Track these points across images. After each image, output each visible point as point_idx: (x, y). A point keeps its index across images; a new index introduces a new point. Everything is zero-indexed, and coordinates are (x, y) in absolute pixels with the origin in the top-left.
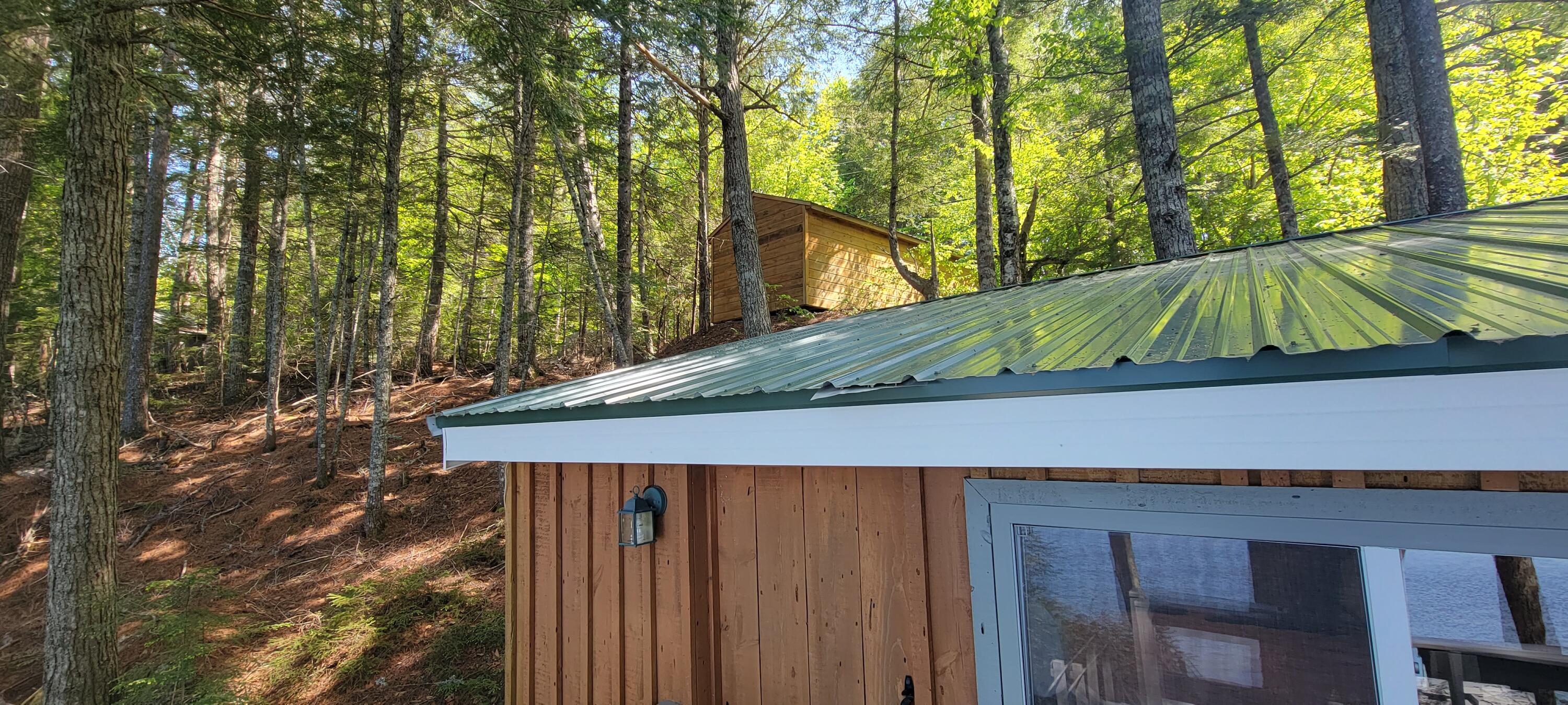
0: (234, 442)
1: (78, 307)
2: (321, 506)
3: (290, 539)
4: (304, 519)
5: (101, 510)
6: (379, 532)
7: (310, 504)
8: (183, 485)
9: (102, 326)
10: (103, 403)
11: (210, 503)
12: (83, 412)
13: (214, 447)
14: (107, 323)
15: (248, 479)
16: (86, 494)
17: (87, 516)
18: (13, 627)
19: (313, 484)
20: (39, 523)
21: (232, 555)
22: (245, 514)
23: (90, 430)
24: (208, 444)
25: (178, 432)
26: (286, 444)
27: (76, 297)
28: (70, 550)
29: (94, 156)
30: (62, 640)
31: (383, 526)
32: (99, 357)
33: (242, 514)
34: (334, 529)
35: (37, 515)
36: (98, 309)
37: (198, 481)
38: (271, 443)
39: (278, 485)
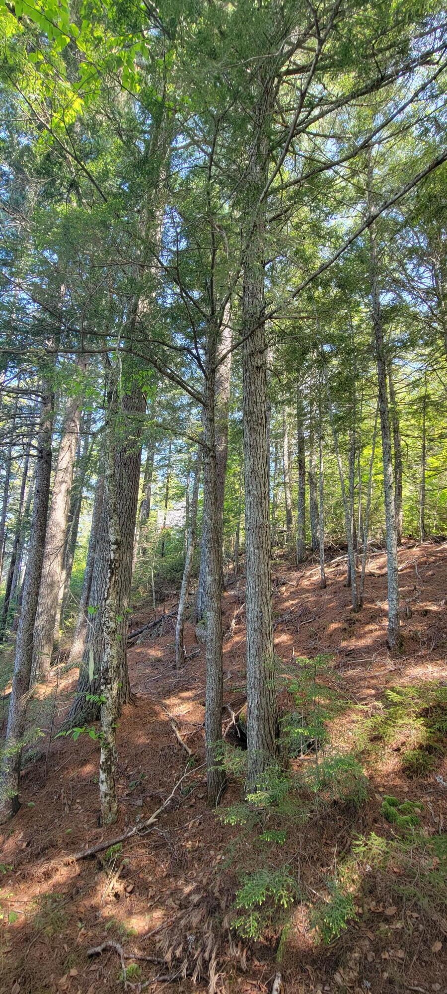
0: (305, 583)
2: (358, 624)
3: (344, 644)
4: (349, 632)
5: (266, 609)
6: (400, 648)
7: (351, 622)
8: (287, 604)
11: (300, 616)
13: (298, 584)
15: (316, 603)
16: (260, 598)
17: (261, 612)
18: (230, 669)
19: (351, 610)
20: (236, 617)
21: (315, 648)
22: (318, 624)
24: (294, 583)
25: (282, 576)
26: (332, 584)
28: (255, 630)
30: (254, 683)
31: (402, 645)
32: (261, 520)
33: (316, 624)
34: (367, 641)
35: (235, 613)
37: (294, 602)
38: (323, 585)
39: (332, 609)
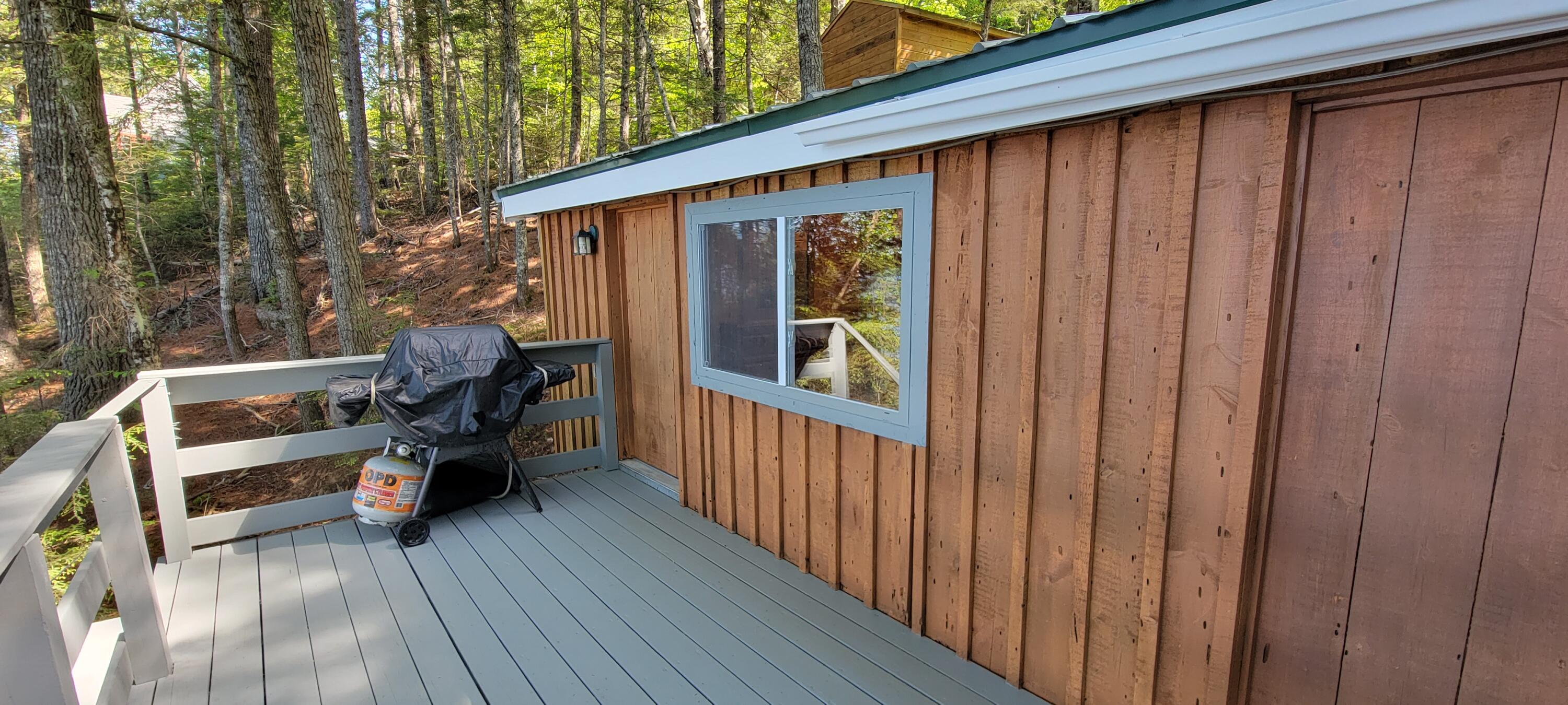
0: (434, 241)
1: (318, 132)
2: (490, 285)
3: (472, 306)
4: (480, 293)
5: (353, 262)
6: (528, 303)
7: (483, 283)
8: (405, 269)
9: (332, 145)
10: (342, 195)
11: (422, 281)
12: (333, 201)
13: (421, 244)
14: (335, 142)
15: (444, 266)
16: (343, 252)
17: (346, 266)
18: (324, 349)
19: (485, 270)
20: (325, 289)
21: (438, 315)
22: (444, 289)
23: (338, 212)
24: (417, 242)
25: (396, 233)
26: (467, 243)
27: (316, 125)
29: (307, 25)
31: (530, 299)
32: (335, 165)
33: (442, 289)
34: (500, 301)
35: (323, 284)
36: (328, 133)
37: (413, 266)
38: (458, 242)
39: (464, 271)
